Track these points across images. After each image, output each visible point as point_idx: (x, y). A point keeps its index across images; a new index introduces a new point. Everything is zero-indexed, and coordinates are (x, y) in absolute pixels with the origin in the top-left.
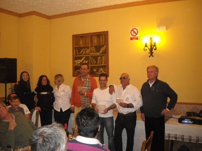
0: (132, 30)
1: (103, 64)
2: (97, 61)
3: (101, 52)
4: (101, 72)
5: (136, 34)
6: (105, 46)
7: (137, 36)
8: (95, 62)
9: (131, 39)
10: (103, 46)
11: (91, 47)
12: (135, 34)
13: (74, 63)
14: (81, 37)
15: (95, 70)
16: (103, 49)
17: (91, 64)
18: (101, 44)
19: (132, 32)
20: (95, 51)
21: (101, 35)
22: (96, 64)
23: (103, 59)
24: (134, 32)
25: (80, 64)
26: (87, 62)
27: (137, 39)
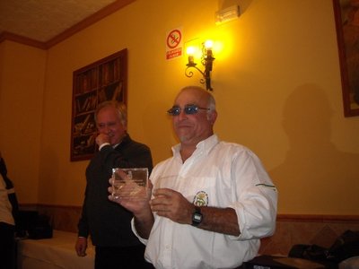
0: (170, 36)
5: (178, 43)
6: (121, 86)
7: (178, 47)
9: (168, 57)
10: (117, 84)
11: (100, 90)
12: (175, 44)
13: (73, 130)
14: (85, 73)
16: (118, 90)
18: (115, 82)
19: (170, 39)
20: (105, 98)
21: (116, 60)
24: (173, 39)
25: (83, 131)
26: (92, 125)
27: (180, 53)
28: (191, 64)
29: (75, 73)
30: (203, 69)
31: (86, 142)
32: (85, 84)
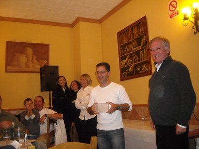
0: (170, 4)
1: (145, 60)
2: (139, 57)
3: (142, 44)
4: (144, 70)
5: (176, 8)
6: (145, 36)
7: (176, 10)
8: (138, 58)
9: (171, 17)
10: (143, 36)
11: (133, 41)
12: (174, 8)
13: (121, 64)
14: (124, 33)
15: (138, 69)
16: (144, 39)
17: (135, 62)
18: (141, 35)
19: (171, 7)
20: (137, 45)
21: (140, 23)
22: (139, 60)
23: (145, 52)
24: (173, 6)
25: (126, 64)
26: (131, 60)
27: (178, 14)
28: (186, 19)
29: (118, 33)
30: (193, 20)
31: (129, 70)
32: (124, 39)
